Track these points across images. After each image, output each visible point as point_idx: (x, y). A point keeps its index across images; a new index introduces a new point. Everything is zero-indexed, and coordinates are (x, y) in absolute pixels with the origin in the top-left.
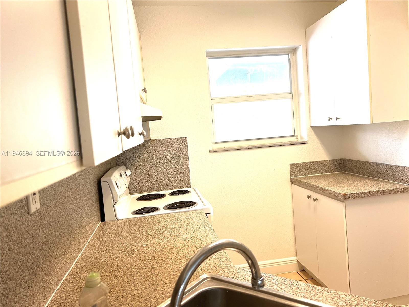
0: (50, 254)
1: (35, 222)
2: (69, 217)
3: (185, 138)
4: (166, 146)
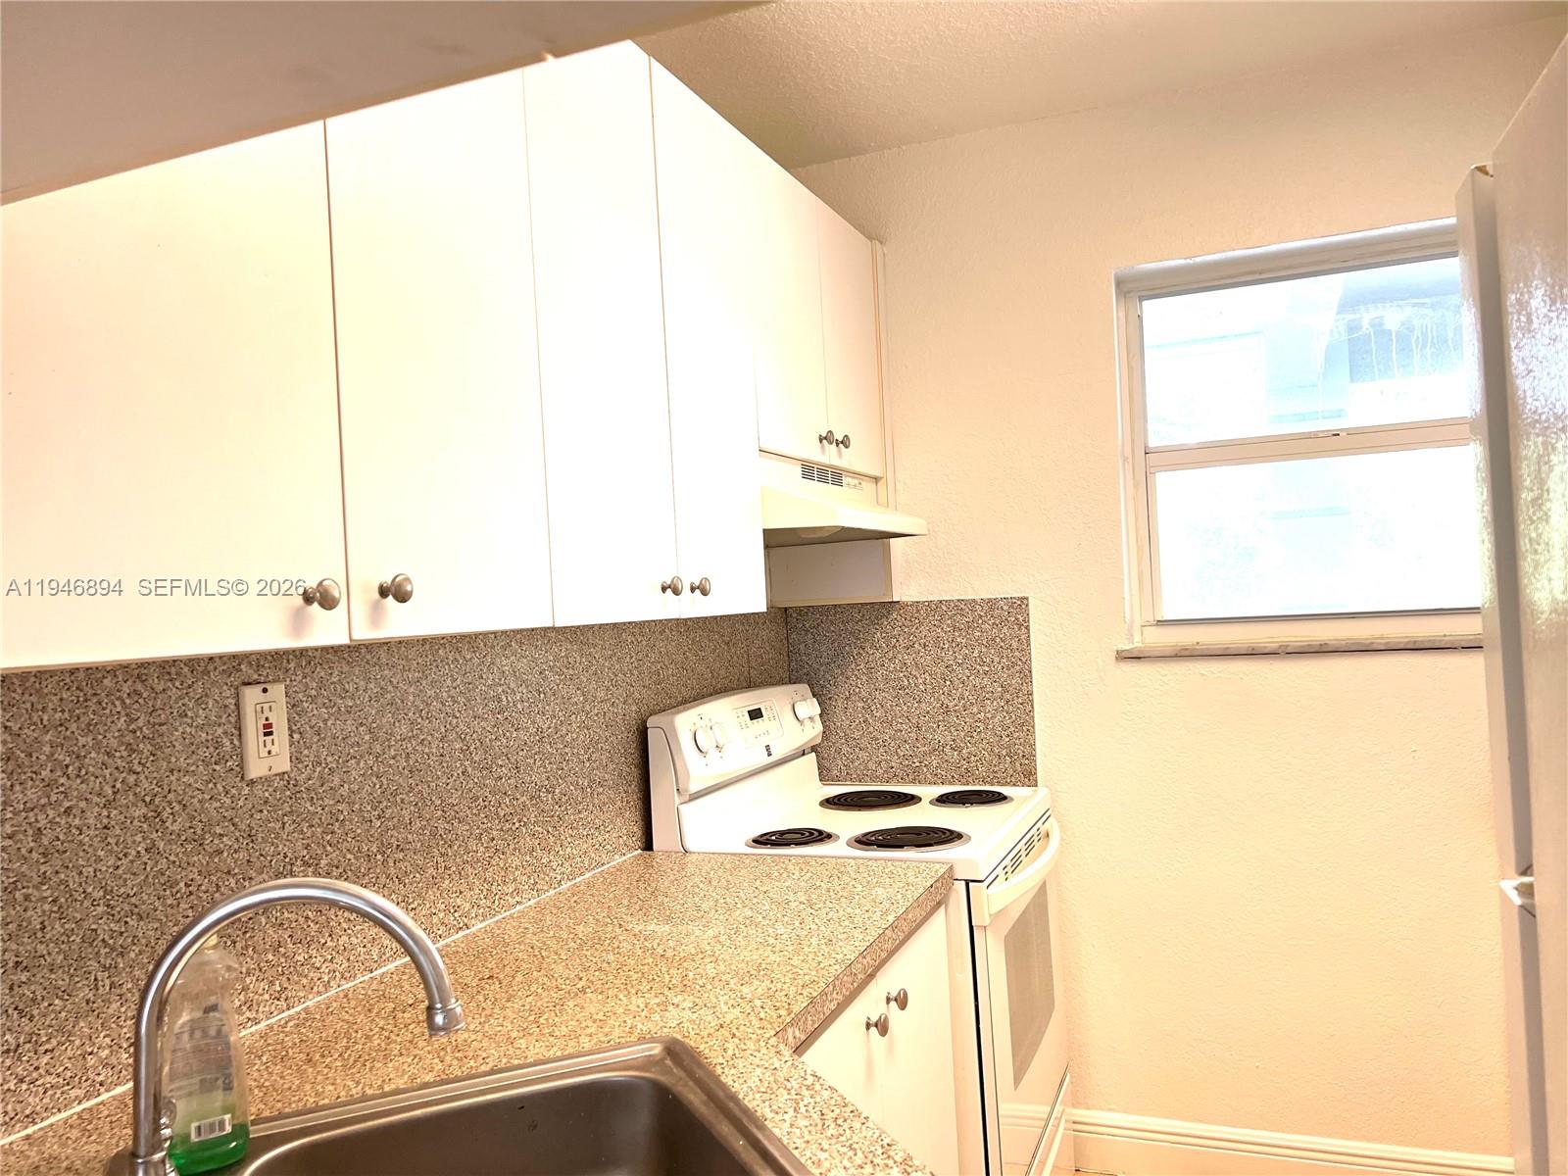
1: (266, 802)
3: (1019, 599)
4: (948, 626)
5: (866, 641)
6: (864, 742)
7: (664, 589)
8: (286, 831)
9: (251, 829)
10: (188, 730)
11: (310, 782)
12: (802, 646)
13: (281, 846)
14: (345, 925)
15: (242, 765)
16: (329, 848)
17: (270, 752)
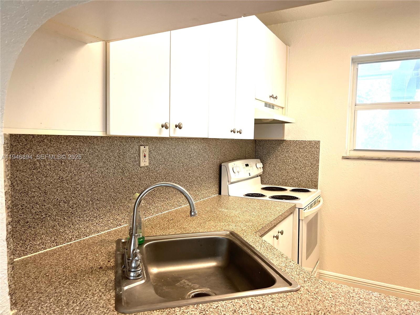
1: (143, 172)
3: (318, 141)
4: (298, 147)
5: (276, 149)
6: (273, 175)
7: (231, 131)
9: (140, 177)
11: (152, 169)
12: (259, 150)
13: (146, 182)
14: (157, 201)
15: (139, 163)
17: (145, 161)
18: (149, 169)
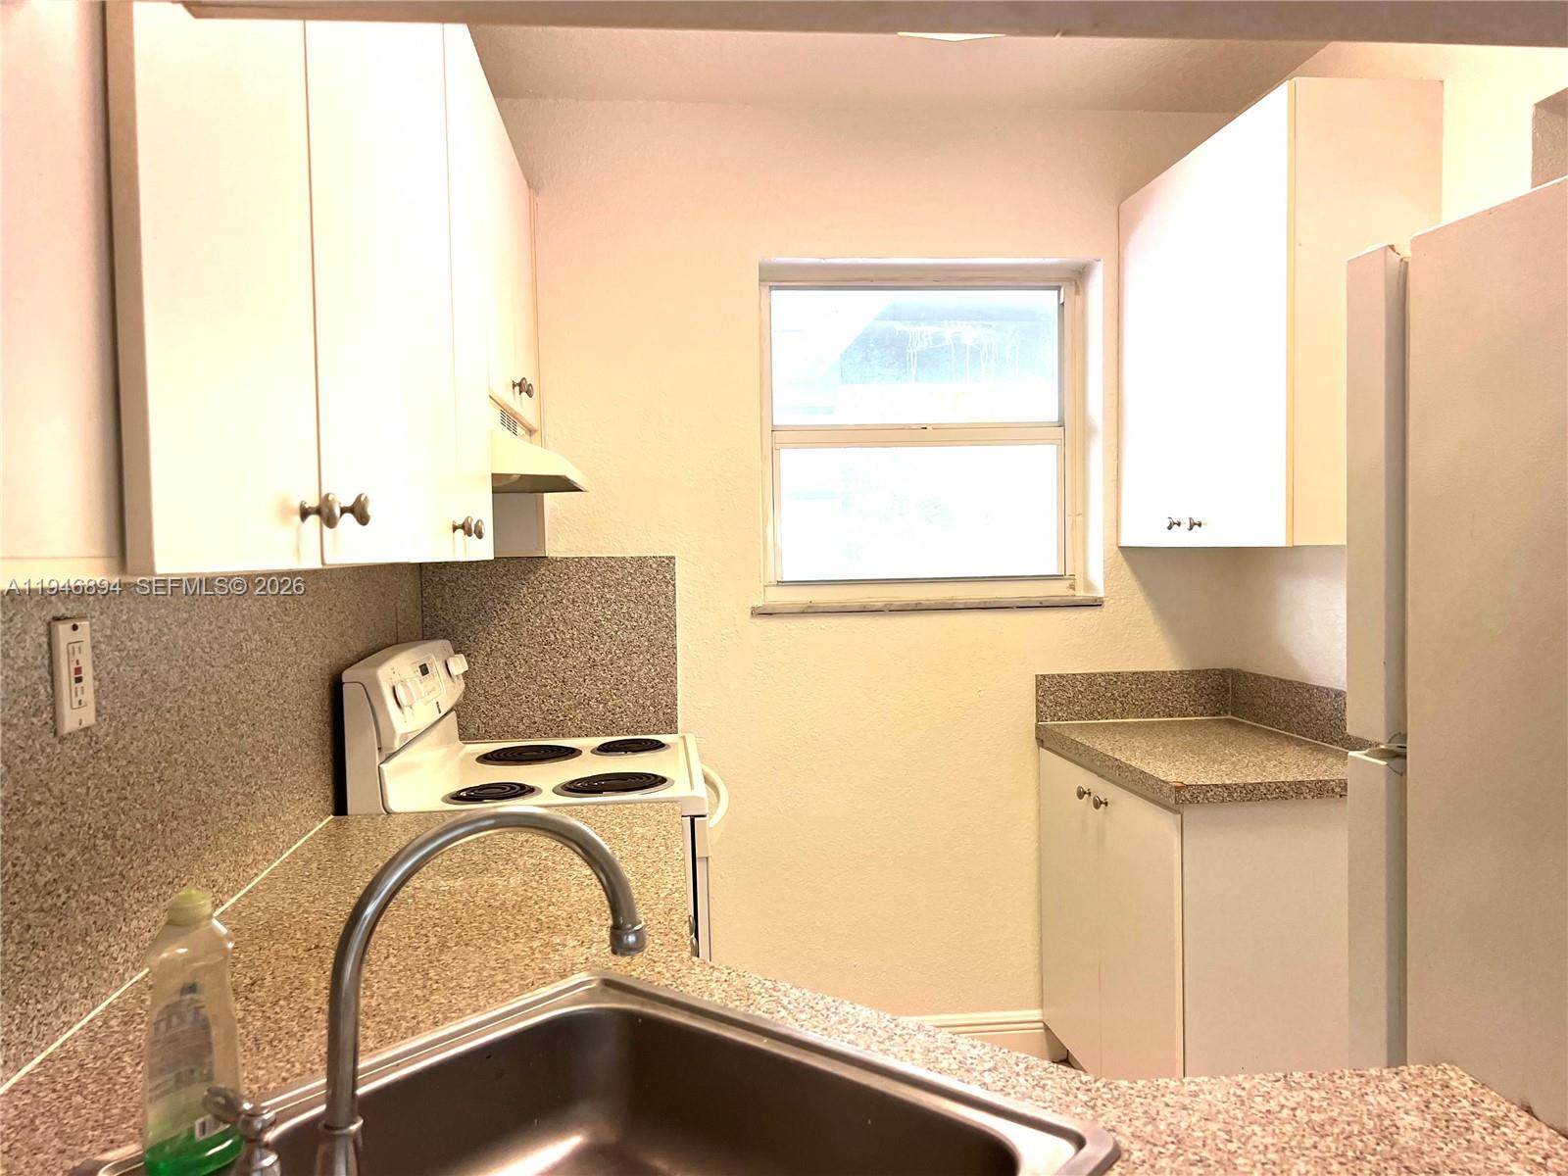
0: (120, 869)
1: (74, 762)
2: (202, 774)
3: (667, 558)
4: (598, 582)
5: (510, 595)
6: (505, 699)
8: (90, 797)
9: (63, 795)
10: (10, 673)
11: (108, 739)
12: (438, 600)
13: (86, 816)
14: (135, 907)
15: (55, 717)
16: (123, 817)
17: (80, 701)
18: (96, 743)
